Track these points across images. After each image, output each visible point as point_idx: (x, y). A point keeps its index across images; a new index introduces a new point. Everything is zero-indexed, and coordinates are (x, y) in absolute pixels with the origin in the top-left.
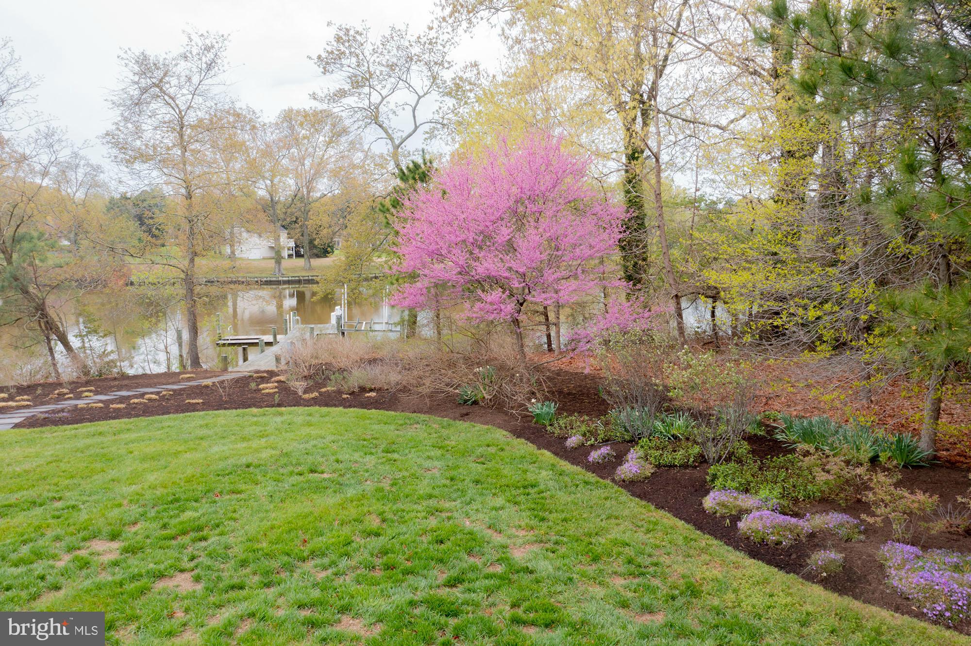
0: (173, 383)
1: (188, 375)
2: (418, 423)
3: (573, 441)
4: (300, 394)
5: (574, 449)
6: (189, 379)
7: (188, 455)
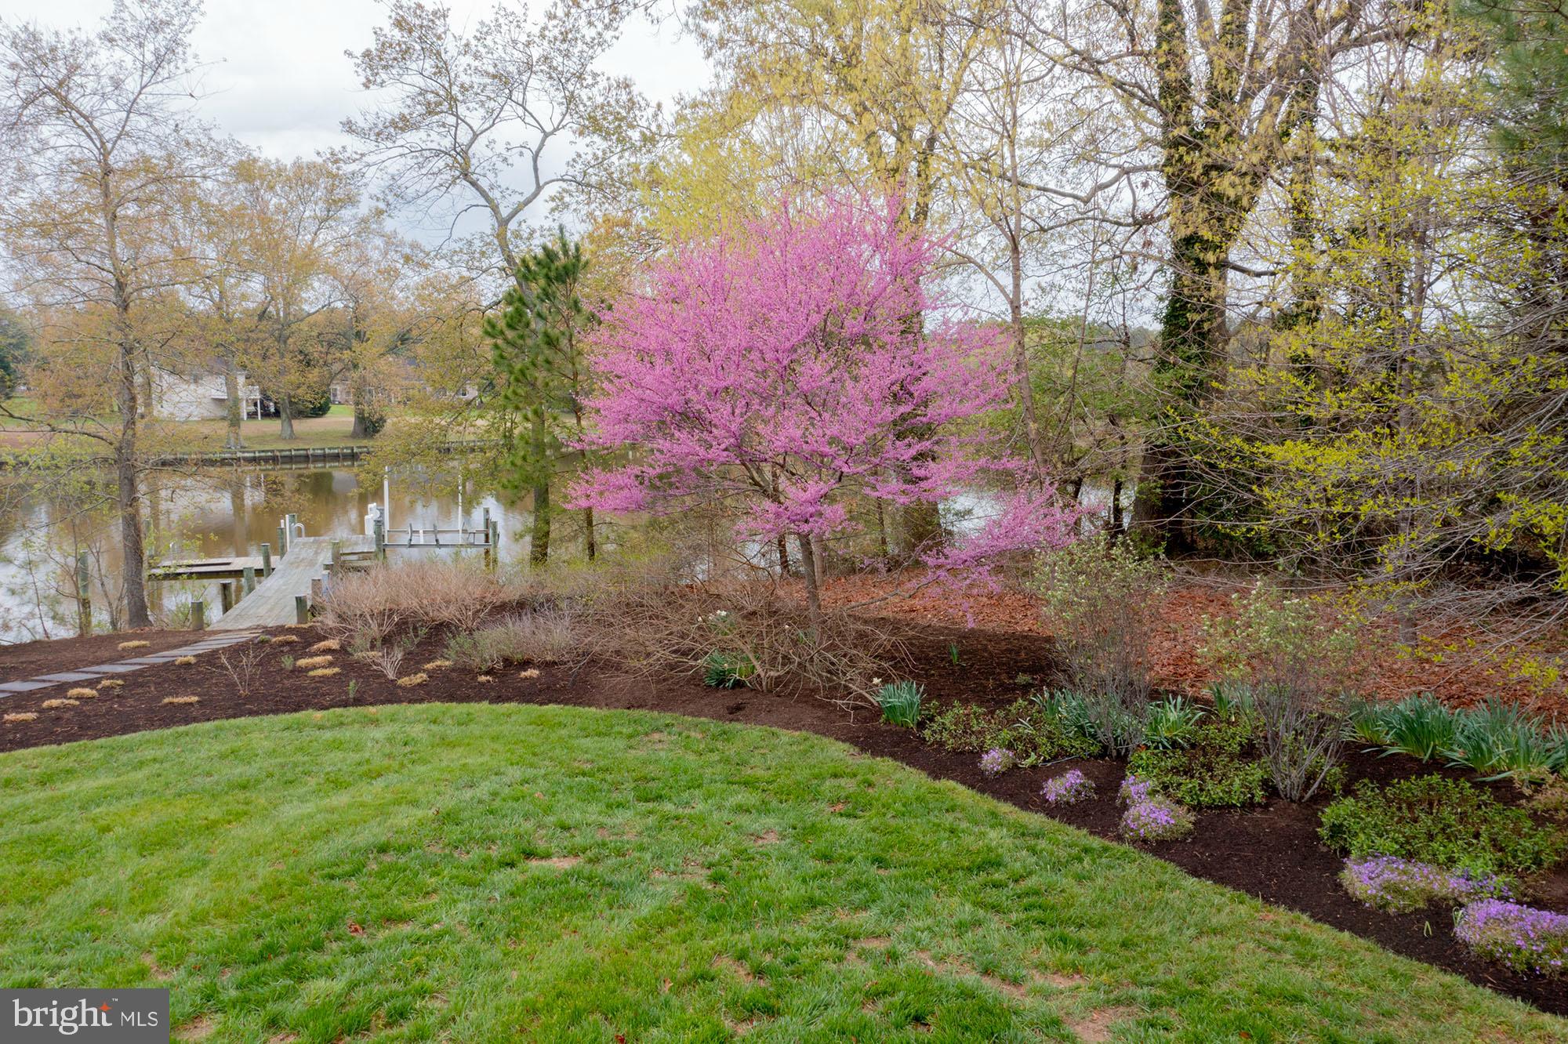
0: (112, 661)
1: (136, 643)
2: (658, 730)
3: (994, 759)
4: (391, 676)
5: (1001, 776)
6: (139, 652)
7: (237, 831)
